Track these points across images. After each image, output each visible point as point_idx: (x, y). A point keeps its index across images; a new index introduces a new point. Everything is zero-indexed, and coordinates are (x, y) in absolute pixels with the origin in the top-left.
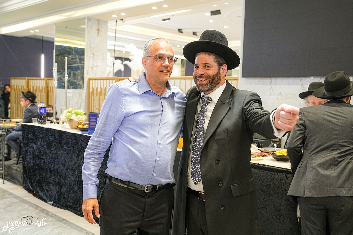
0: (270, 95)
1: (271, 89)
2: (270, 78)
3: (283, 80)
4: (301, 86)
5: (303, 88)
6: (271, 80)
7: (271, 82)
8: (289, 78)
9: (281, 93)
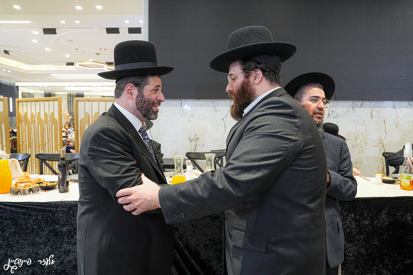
0: (181, 117)
1: (182, 111)
2: (180, 99)
3: (194, 102)
4: (213, 107)
5: (215, 109)
6: (181, 101)
7: (181, 104)
8: (200, 100)
9: (192, 114)
